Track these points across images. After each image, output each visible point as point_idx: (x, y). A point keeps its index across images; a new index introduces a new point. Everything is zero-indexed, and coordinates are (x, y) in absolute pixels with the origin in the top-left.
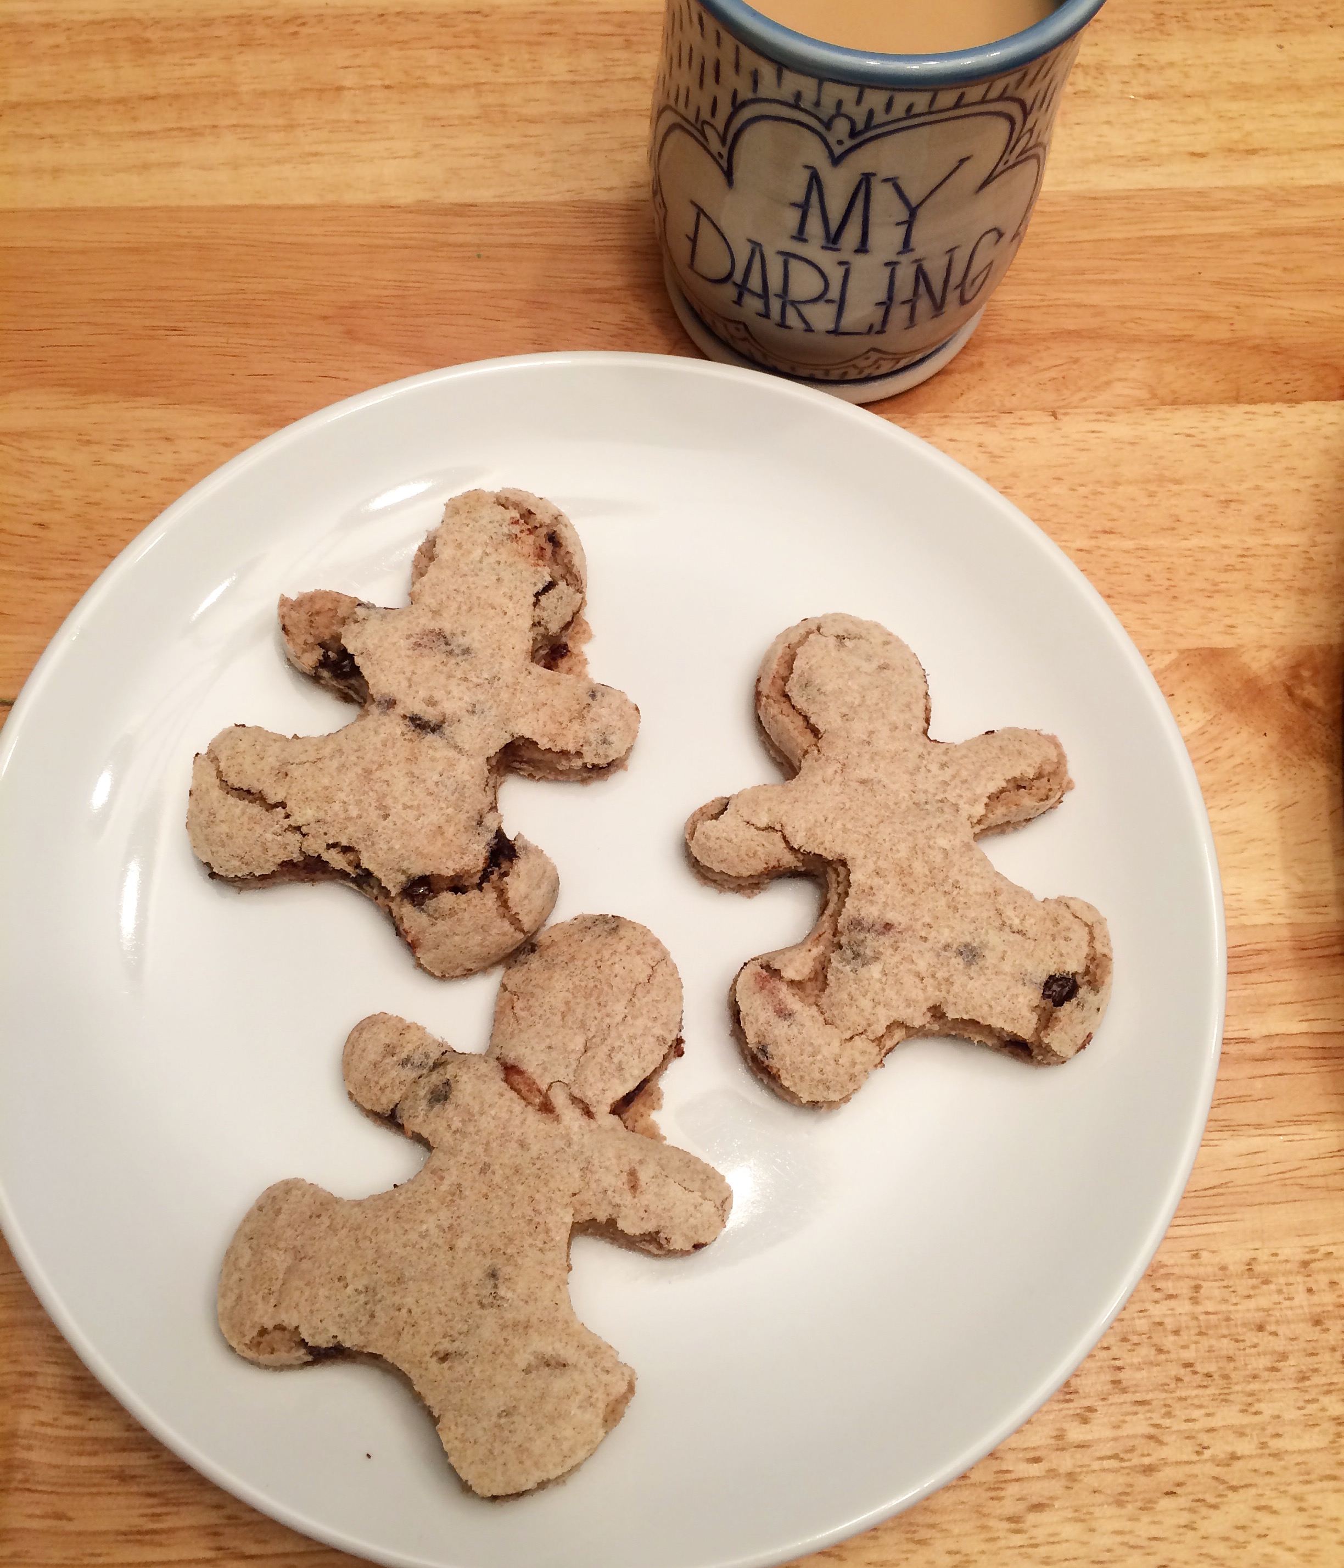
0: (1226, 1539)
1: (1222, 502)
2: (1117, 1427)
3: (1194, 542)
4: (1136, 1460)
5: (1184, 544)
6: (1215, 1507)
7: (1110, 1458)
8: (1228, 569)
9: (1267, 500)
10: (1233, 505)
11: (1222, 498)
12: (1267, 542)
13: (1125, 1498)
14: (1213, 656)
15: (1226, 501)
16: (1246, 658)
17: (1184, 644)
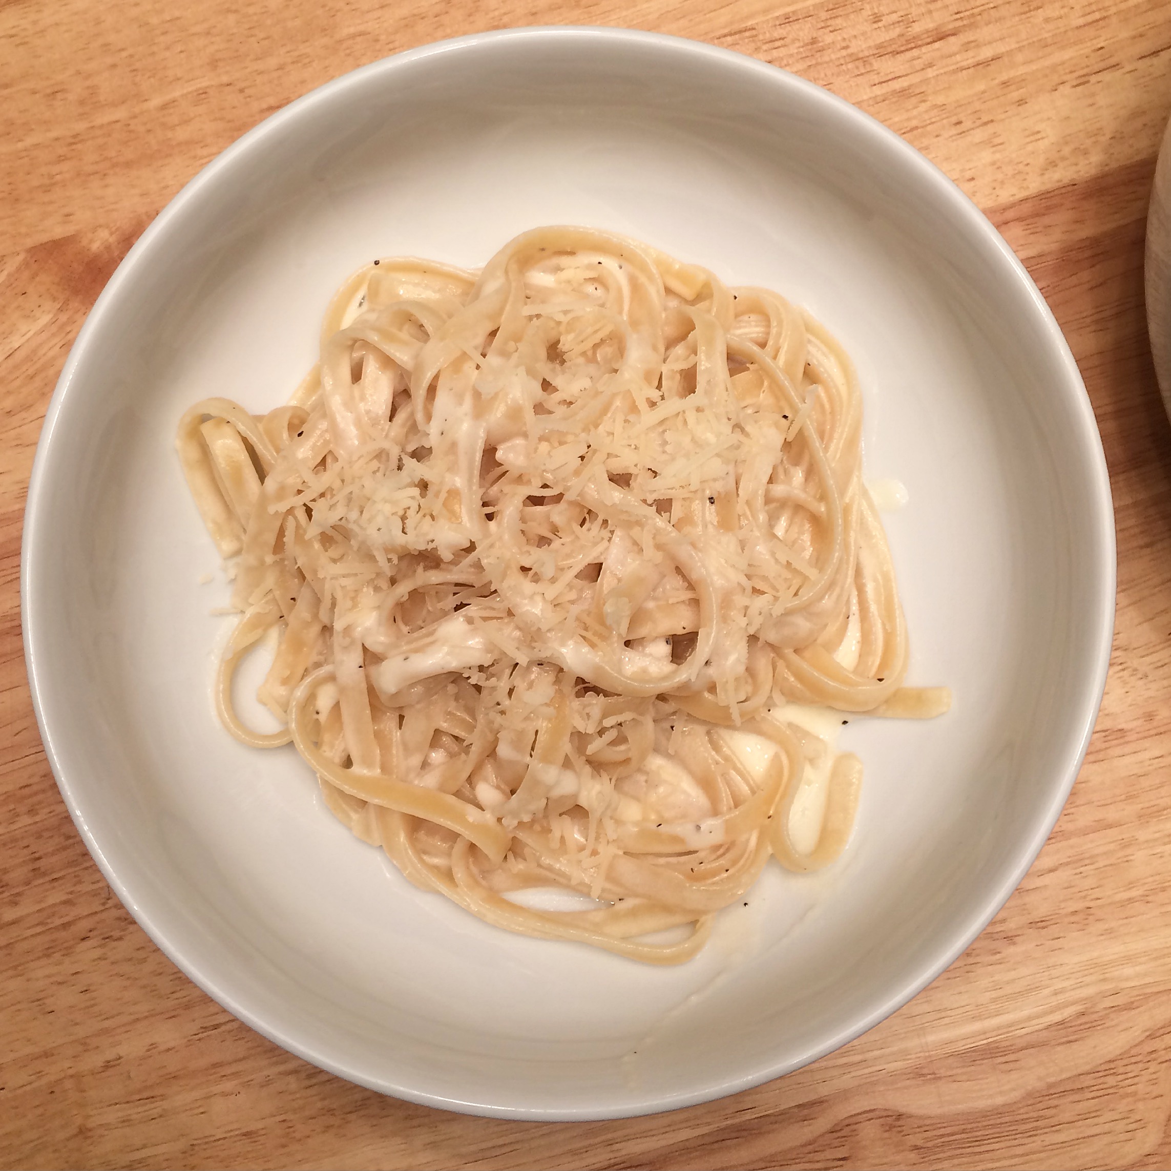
0: (130, 960)
1: (48, 95)
2: (40, 902)
3: (29, 141)
4: (58, 922)
5: (20, 145)
6: (120, 939)
7: (38, 925)
8: (61, 159)
9: (88, 83)
10: (59, 96)
11: (49, 91)
12: (91, 125)
13: (51, 951)
14: (55, 247)
15: (53, 93)
16: (84, 242)
17: (30, 242)
